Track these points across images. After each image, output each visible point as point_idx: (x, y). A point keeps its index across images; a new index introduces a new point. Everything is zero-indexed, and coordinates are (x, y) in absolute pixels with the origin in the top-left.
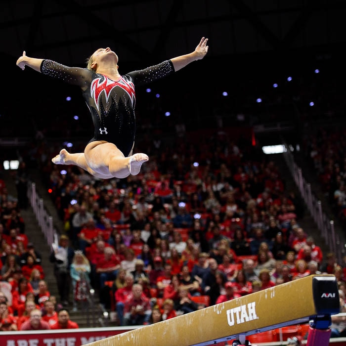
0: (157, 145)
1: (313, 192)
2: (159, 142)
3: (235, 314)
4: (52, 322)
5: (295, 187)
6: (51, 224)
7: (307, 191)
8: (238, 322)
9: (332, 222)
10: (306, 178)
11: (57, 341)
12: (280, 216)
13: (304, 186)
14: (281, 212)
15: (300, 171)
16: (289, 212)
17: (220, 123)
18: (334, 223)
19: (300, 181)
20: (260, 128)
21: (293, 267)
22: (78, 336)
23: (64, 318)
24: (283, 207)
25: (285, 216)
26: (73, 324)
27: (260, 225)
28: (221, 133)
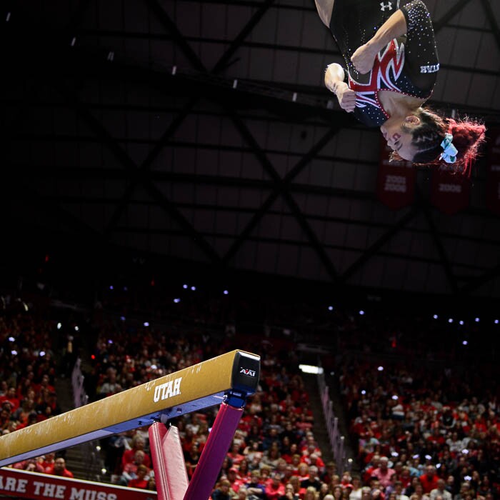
0: (205, 340)
1: (334, 410)
2: (208, 337)
3: (162, 390)
4: (49, 469)
5: (319, 402)
6: (82, 384)
7: (328, 408)
8: (163, 398)
9: (343, 438)
10: (331, 397)
11: (47, 485)
12: (298, 424)
13: (328, 402)
14: (299, 420)
15: (327, 388)
16: (307, 421)
17: (268, 333)
18: (345, 439)
19: (325, 398)
20: (303, 347)
21: (296, 469)
22: (69, 485)
23: (59, 465)
24: (303, 415)
25: (303, 425)
26: (68, 473)
27: (277, 426)
28: (265, 342)
